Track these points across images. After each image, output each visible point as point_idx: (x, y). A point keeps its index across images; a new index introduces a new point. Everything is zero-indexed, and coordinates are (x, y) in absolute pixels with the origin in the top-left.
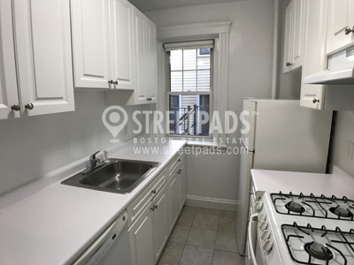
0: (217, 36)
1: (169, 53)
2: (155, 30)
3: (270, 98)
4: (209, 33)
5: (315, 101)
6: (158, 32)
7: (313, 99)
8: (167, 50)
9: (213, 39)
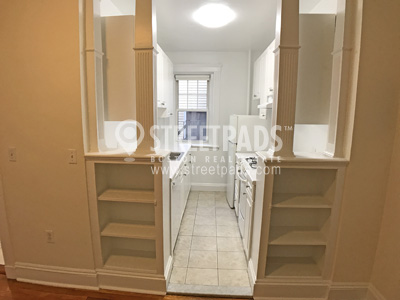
0: (213, 73)
1: (178, 81)
9: (209, 74)
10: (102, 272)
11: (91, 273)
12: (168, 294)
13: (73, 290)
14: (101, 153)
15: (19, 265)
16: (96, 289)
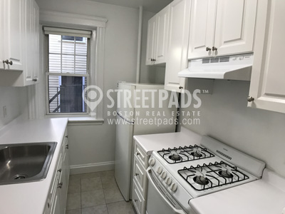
0: (95, 29)
1: (48, 35)
2: (38, 11)
3: (135, 82)
4: (88, 25)
5: (180, 88)
6: (40, 14)
7: (179, 86)
8: (46, 33)
9: (90, 30)
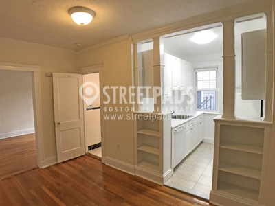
1: (197, 73)
10: (137, 167)
11: (132, 166)
12: (164, 185)
13: (124, 173)
14: (139, 112)
15: (107, 157)
16: (133, 174)
